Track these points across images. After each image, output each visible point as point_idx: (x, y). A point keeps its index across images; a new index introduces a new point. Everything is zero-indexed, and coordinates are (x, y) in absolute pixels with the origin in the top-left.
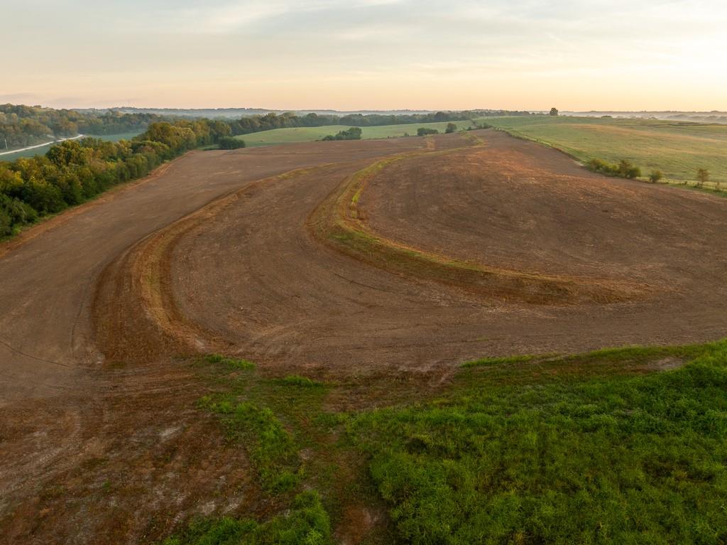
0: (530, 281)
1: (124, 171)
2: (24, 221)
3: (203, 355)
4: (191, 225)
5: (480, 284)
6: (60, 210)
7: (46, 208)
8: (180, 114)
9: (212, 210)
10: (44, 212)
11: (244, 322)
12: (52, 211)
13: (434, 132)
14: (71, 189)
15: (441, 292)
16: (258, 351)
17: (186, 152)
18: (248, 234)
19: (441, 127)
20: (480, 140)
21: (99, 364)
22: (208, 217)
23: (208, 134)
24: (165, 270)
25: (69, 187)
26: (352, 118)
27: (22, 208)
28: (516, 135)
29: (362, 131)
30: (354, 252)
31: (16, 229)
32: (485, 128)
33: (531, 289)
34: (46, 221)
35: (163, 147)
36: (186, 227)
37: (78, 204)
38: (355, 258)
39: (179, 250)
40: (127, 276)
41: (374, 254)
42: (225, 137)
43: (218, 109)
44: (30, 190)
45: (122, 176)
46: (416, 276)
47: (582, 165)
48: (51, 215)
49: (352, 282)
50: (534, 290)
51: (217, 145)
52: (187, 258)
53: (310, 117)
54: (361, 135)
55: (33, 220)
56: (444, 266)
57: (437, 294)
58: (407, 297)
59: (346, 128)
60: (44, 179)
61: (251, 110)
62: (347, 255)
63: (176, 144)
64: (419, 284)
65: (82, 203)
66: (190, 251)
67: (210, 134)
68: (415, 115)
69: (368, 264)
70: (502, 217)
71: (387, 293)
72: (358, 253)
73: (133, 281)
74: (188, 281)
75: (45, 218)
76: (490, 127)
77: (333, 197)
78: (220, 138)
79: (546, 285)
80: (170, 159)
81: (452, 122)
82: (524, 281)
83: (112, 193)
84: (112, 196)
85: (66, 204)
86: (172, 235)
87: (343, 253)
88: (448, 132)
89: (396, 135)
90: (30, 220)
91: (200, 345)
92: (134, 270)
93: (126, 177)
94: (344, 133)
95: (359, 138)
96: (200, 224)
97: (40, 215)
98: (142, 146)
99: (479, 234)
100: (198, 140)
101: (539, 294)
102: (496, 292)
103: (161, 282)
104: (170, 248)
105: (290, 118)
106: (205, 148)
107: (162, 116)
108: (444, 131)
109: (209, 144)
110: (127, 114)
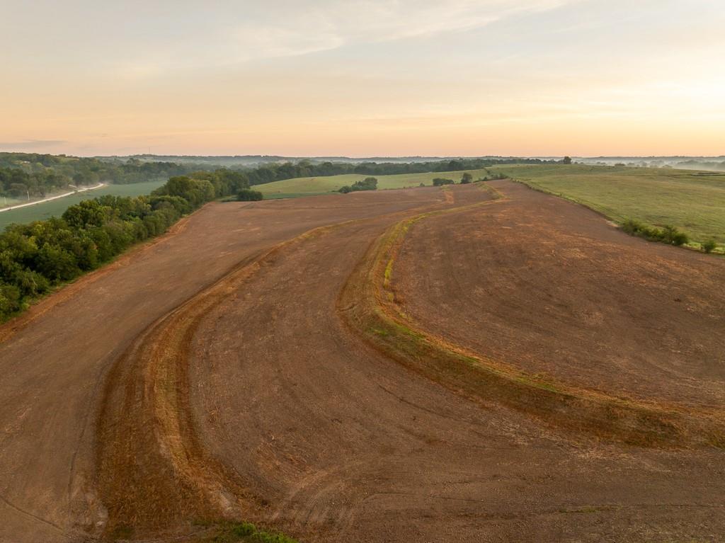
0: (624, 411)
1: (141, 230)
2: (34, 292)
3: (231, 523)
4: (211, 303)
5: (561, 413)
6: (73, 278)
7: (59, 276)
8: (198, 163)
9: (234, 283)
10: (57, 280)
11: (278, 463)
12: (64, 279)
13: (450, 182)
14: (86, 255)
15: (514, 422)
16: (299, 517)
17: (204, 204)
18: (274, 320)
19: (456, 177)
20: (500, 193)
21: (100, 526)
22: (229, 292)
23: (226, 185)
24: (182, 370)
25: (84, 252)
26: (367, 166)
27: (33, 279)
28: (536, 187)
29: (378, 181)
30: (399, 354)
31: (25, 304)
32: (502, 178)
33: (628, 423)
34: (57, 291)
35: (182, 201)
36: (205, 306)
37: (92, 269)
38: (401, 362)
39: (198, 340)
40: (139, 381)
41: (423, 359)
42: (243, 189)
43: (235, 157)
44: (44, 258)
45: (139, 235)
46: (480, 395)
47: (615, 225)
48: (63, 284)
49: (402, 400)
50: (630, 424)
51: (235, 196)
52: (207, 353)
53: (325, 167)
54: (377, 185)
55: (44, 291)
56: (511, 383)
57: (510, 425)
58: (472, 427)
59: (361, 178)
60: (58, 245)
61: (266, 158)
62: (391, 357)
63: (195, 197)
64: (483, 407)
65: (97, 268)
66: (210, 341)
67: (228, 185)
68: (427, 163)
69: (418, 373)
70: (560, 305)
71: (447, 419)
72: (403, 355)
73: (146, 389)
74: (208, 388)
75: (57, 287)
76: (507, 177)
77: (363, 271)
78: (238, 190)
79: (645, 417)
80: (189, 213)
81: (467, 171)
82: (616, 410)
83: (128, 255)
84: (128, 259)
85: (80, 271)
86: (191, 317)
87: (386, 354)
88: (464, 182)
89: (411, 185)
90: (41, 291)
91: (225, 503)
92: (147, 372)
93: (143, 236)
94: (360, 183)
95: (375, 189)
96: (220, 302)
97: (52, 284)
98: (161, 202)
99: (539, 330)
100: (216, 192)
101: (639, 431)
102: (583, 424)
103: (177, 390)
104: (188, 337)
105: (306, 167)
106: (223, 199)
107: (181, 165)
108: (460, 182)
109: (227, 195)
110: (147, 163)
